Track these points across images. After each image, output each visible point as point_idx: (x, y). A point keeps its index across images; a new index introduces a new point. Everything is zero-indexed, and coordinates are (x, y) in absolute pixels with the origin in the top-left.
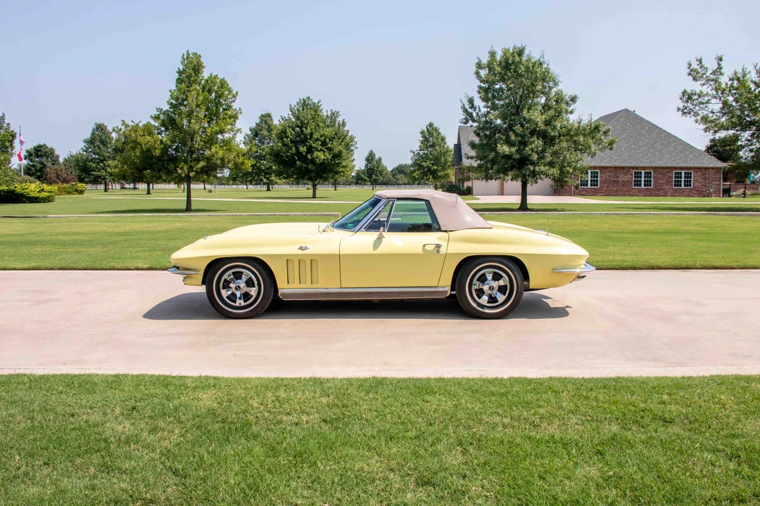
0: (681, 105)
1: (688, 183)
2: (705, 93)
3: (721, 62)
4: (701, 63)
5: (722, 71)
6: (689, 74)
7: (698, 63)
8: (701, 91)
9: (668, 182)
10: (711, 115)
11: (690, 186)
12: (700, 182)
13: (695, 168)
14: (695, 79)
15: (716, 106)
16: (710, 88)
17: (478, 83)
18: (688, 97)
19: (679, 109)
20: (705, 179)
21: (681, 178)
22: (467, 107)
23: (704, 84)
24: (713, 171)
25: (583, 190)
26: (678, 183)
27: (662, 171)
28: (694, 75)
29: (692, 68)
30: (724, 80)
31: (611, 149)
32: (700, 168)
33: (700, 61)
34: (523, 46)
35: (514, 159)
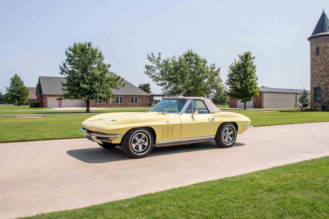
0: (146, 71)
1: (136, 102)
2: (154, 66)
3: (160, 55)
4: (153, 55)
5: (160, 58)
6: (148, 59)
7: (152, 55)
8: (152, 66)
9: (129, 101)
10: (156, 75)
11: (137, 102)
12: (141, 101)
13: (139, 96)
14: (150, 61)
15: (158, 71)
16: (156, 64)
17: (66, 57)
18: (148, 67)
19: (144, 72)
20: (142, 100)
21: (134, 99)
22: (62, 67)
23: (154, 63)
24: (144, 97)
25: (96, 105)
26: (133, 102)
27: (126, 97)
28: (150, 59)
29: (149, 56)
30: (161, 62)
31: (124, 87)
32: (140, 96)
33: (153, 54)
34: (91, 42)
35: (88, 90)
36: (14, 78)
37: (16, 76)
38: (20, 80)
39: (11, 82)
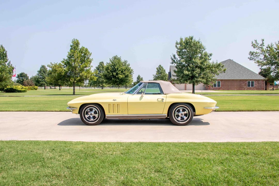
0: (249, 56)
1: (252, 85)
2: (258, 52)
3: (263, 41)
4: (256, 42)
5: (264, 44)
6: (252, 46)
7: (255, 41)
8: (256, 52)
9: (245, 85)
10: (260, 60)
11: (253, 86)
12: (257, 85)
13: (255, 80)
14: (254, 47)
15: (262, 57)
16: (260, 51)
17: (177, 50)
18: (252, 53)
19: (249, 58)
20: (259, 84)
21: (250, 83)
22: (173, 58)
23: (257, 49)
24: (261, 81)
25: (215, 88)
26: (249, 85)
28: (254, 46)
29: (253, 43)
30: (265, 48)
31: (224, 72)
32: (257, 80)
33: (256, 41)
34: (193, 36)
35: (190, 76)
36: (159, 67)
37: (160, 66)
38: (163, 69)
39: (157, 71)
